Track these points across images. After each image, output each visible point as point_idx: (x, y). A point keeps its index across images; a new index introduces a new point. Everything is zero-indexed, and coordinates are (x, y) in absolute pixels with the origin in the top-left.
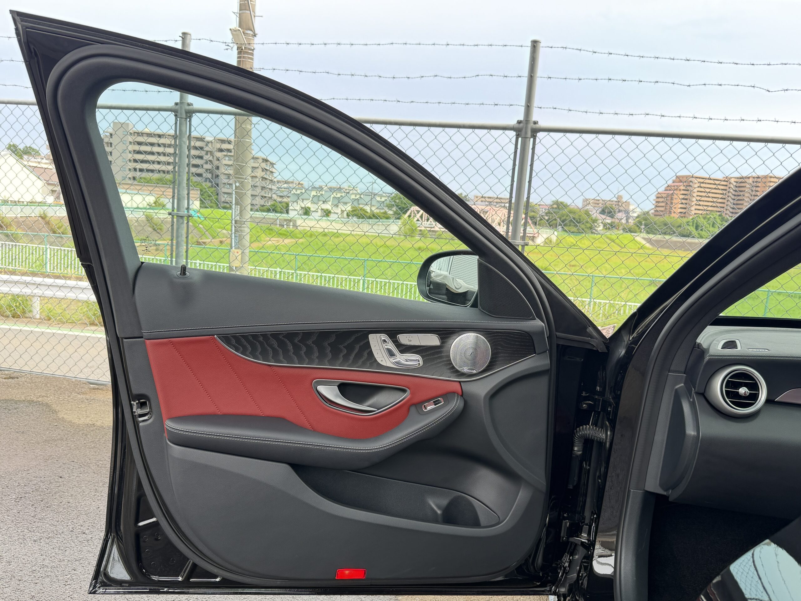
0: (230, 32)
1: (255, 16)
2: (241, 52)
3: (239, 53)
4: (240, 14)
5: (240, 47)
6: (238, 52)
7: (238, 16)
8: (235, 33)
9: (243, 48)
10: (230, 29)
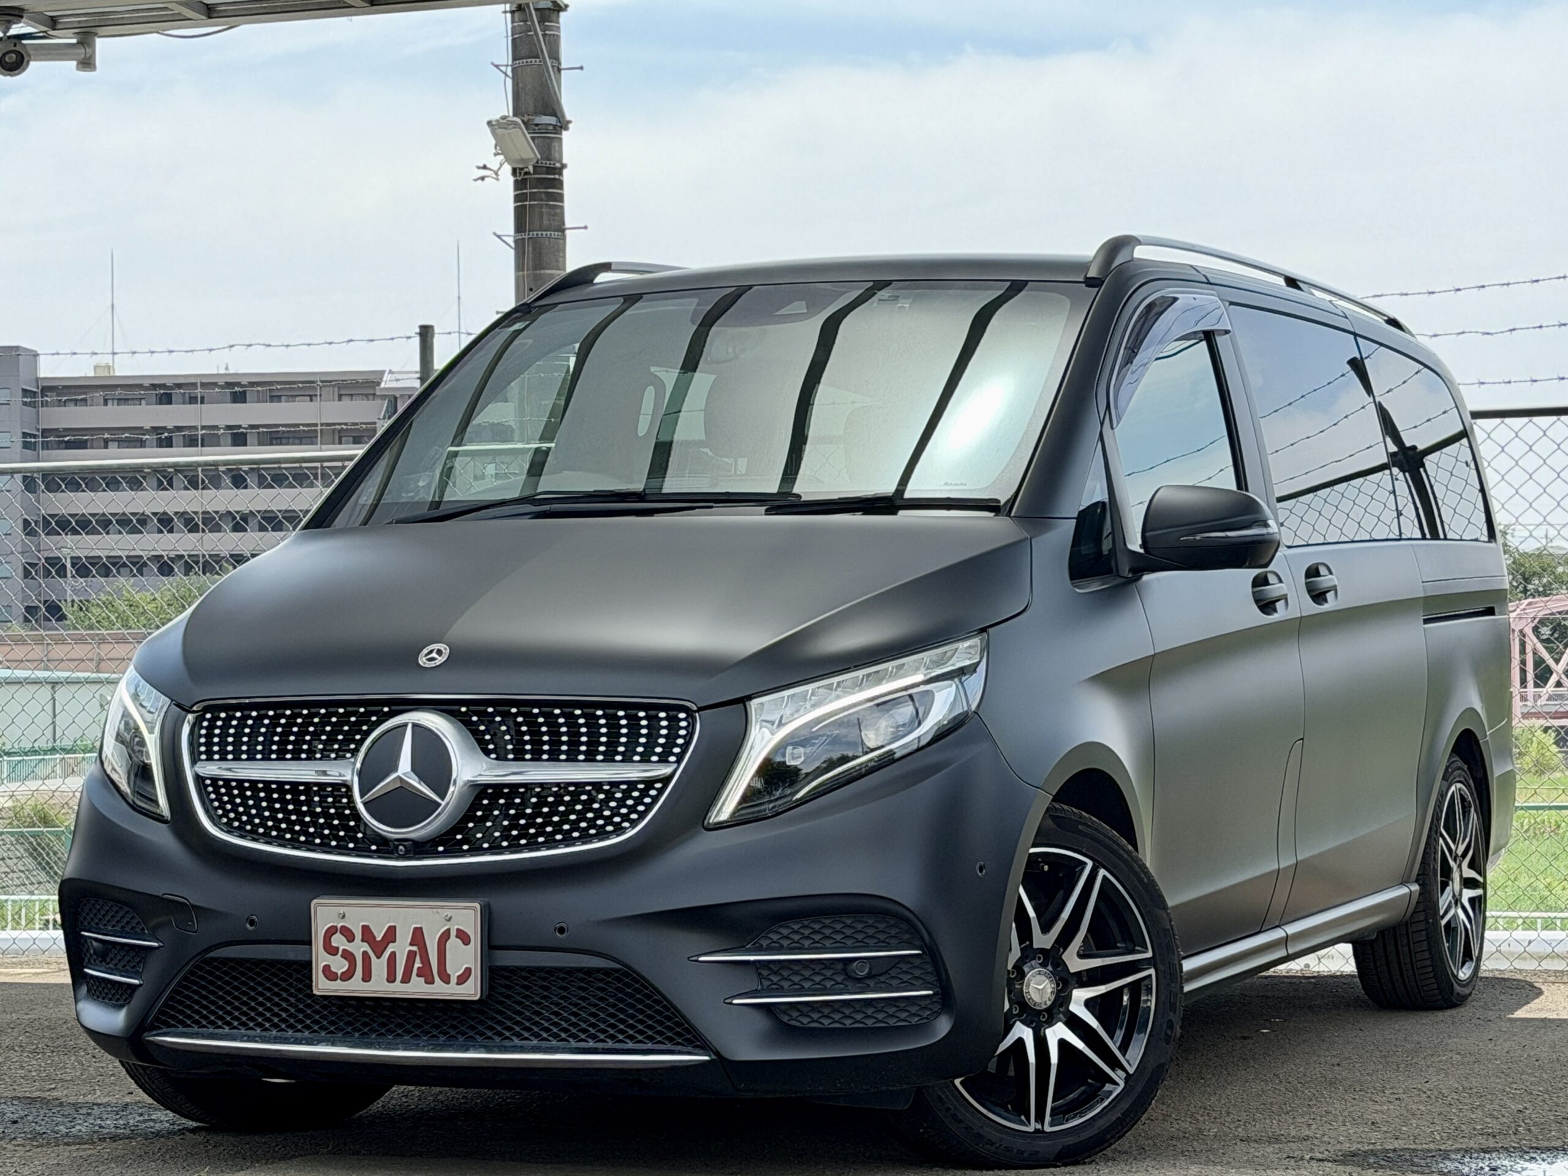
0: (487, 130)
1: (559, 70)
2: (524, 181)
3: (519, 185)
4: (513, 70)
5: (522, 169)
6: (516, 182)
7: (510, 73)
8: (499, 131)
9: (531, 169)
10: (489, 123)
